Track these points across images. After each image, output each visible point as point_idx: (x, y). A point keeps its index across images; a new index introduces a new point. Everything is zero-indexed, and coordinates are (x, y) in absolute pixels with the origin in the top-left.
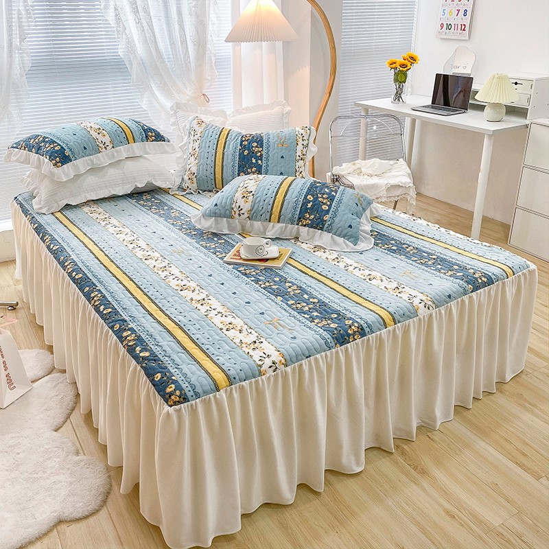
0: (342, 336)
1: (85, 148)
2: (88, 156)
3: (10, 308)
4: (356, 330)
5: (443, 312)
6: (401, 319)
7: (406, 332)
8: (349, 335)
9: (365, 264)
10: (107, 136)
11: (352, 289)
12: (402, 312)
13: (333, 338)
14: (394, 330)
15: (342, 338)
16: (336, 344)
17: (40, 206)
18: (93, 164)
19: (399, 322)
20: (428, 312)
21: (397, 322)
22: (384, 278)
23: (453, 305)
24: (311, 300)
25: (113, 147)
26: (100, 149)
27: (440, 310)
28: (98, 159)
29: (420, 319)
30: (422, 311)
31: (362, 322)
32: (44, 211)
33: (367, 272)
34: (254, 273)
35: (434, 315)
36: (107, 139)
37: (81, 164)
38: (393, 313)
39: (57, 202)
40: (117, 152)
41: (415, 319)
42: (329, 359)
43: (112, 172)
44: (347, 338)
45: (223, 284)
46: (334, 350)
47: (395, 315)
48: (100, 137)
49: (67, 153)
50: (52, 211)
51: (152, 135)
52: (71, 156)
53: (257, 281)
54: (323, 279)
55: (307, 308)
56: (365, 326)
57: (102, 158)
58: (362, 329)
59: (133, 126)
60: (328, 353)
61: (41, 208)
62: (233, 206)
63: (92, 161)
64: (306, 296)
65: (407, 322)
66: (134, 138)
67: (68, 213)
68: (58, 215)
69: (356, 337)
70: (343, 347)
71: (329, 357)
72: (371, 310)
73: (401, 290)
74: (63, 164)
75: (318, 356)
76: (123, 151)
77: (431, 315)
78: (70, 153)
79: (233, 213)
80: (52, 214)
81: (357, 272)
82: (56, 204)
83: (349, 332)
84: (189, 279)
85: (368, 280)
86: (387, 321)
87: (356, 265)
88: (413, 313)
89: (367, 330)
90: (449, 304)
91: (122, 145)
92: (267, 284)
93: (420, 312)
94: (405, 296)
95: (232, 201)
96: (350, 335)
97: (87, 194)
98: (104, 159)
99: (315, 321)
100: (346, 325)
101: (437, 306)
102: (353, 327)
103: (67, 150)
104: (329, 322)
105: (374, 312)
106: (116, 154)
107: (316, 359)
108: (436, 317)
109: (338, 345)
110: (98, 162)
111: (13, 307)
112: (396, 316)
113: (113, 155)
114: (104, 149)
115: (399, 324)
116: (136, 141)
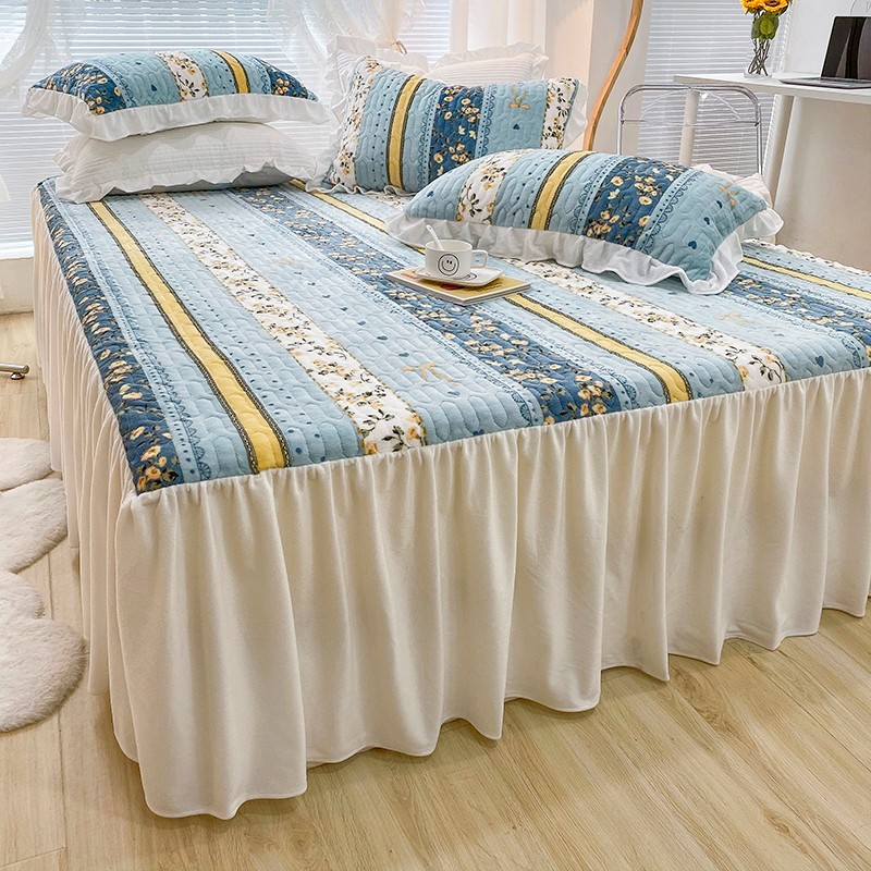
0: (563, 400)
1: (154, 88)
2: (158, 103)
3: (14, 376)
4: (597, 393)
5: (803, 391)
6: (705, 390)
7: (715, 420)
8: (579, 402)
9: (645, 297)
10: (198, 74)
11: (607, 331)
12: (707, 376)
13: (540, 401)
14: (689, 408)
15: (562, 407)
16: (546, 416)
17: (67, 189)
18: (168, 119)
19: (700, 395)
20: (768, 386)
21: (695, 393)
22: (679, 319)
23: (827, 381)
24: (513, 342)
25: (207, 94)
26: (182, 94)
27: (795, 386)
28: (177, 111)
29: (748, 398)
30: (755, 382)
31: (614, 382)
32: (72, 197)
33: (647, 310)
34: (415, 298)
35: (782, 395)
36: (197, 79)
37: (144, 117)
38: (687, 375)
39: (98, 185)
40: (215, 104)
41: (737, 395)
42: (526, 446)
43: (203, 141)
44: (575, 407)
45: (345, 309)
46: (539, 427)
47: (690, 380)
48: (185, 74)
50: (86, 199)
51: (284, 85)
53: (413, 310)
54: (550, 314)
55: (501, 353)
56: (619, 389)
57: (186, 112)
58: (612, 394)
59: (252, 66)
60: (526, 432)
61: (67, 192)
62: (463, 195)
63: (166, 115)
64: (505, 336)
65: (718, 398)
66: (248, 85)
67: (115, 205)
68: (98, 207)
69: (595, 408)
70: (562, 425)
71: (527, 441)
72: (639, 365)
73: (713, 338)
75: (501, 435)
76: (226, 105)
77: (774, 395)
79: (461, 208)
80: (87, 203)
81: (626, 309)
82: (96, 189)
83: (581, 394)
84: (282, 298)
85: (646, 322)
86: (672, 387)
87: (627, 298)
88: (732, 382)
89: (624, 398)
90: (818, 378)
91: (226, 93)
92: (433, 315)
93: (748, 381)
94: (720, 349)
95: (463, 187)
96: (584, 401)
97: (153, 176)
98: (189, 113)
99: (511, 372)
100: (576, 382)
101: (790, 377)
102: (591, 388)
103: (119, 87)
104: (539, 375)
105: (645, 368)
106: (211, 108)
107: (496, 443)
108: (786, 402)
109: (551, 418)
110: (177, 117)
111: (20, 375)
112: (695, 382)
113: (206, 107)
114: (190, 95)
115: (699, 401)
116: (252, 89)
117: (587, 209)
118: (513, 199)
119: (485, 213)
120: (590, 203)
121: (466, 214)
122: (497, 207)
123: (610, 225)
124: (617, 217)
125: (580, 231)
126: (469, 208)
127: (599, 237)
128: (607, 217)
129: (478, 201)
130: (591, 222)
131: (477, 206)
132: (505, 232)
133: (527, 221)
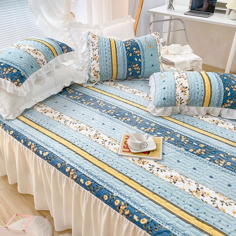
1: (32, 67)
2: (34, 72)
17: (7, 115)
25: (47, 62)
26: (40, 65)
28: (40, 73)
36: (42, 57)
40: (50, 65)
49: (23, 74)
51: (65, 49)
52: (26, 75)
57: (43, 72)
61: (8, 116)
62: (177, 98)
66: (56, 53)
74: (22, 83)
76: (53, 64)
78: (24, 73)
79: (177, 102)
82: (17, 111)
91: (52, 60)
95: (176, 95)
97: (35, 98)
103: (22, 71)
106: (49, 67)
114: (42, 65)
116: (58, 54)
117: (222, 100)
118: (196, 98)
119: (185, 103)
120: (222, 98)
121: (179, 104)
122: (190, 101)
123: (230, 104)
124: (232, 102)
125: (220, 106)
126: (179, 102)
127: (226, 107)
128: (229, 102)
129: (182, 100)
130: (223, 104)
131: (182, 101)
132: (193, 109)
133: (202, 105)
